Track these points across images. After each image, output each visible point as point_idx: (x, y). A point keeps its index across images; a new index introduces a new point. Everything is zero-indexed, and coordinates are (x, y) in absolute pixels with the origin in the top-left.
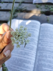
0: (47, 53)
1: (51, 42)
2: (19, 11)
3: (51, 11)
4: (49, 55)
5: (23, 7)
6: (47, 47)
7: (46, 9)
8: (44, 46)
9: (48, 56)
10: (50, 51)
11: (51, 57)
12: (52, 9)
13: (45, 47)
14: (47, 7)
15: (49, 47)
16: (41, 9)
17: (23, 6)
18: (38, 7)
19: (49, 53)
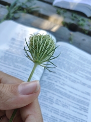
0: (55, 95)
1: (66, 77)
2: (25, 11)
3: (79, 25)
4: (57, 100)
5: (34, 6)
6: (58, 84)
7: (73, 20)
8: (52, 80)
9: (54, 100)
10: (60, 92)
11: (59, 103)
12: (81, 22)
13: (53, 82)
14: (75, 17)
15: (62, 84)
16: (65, 17)
17: (35, 4)
18: (59, 13)
19: (58, 96)
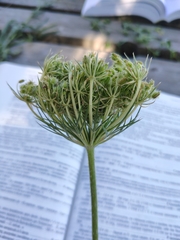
0: (114, 189)
1: (130, 151)
2: (31, 37)
3: (139, 43)
4: (120, 198)
5: (46, 25)
6: (116, 167)
7: (125, 35)
8: (104, 162)
9: (115, 200)
10: (124, 183)
11: (126, 204)
12: (143, 37)
13: (107, 165)
14: (129, 29)
15: (124, 166)
16: (108, 34)
17: (47, 20)
18: (96, 29)
19: (120, 191)
